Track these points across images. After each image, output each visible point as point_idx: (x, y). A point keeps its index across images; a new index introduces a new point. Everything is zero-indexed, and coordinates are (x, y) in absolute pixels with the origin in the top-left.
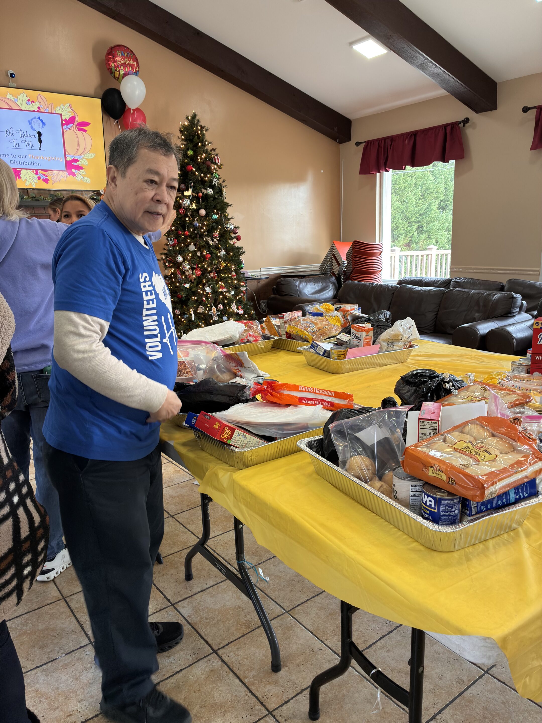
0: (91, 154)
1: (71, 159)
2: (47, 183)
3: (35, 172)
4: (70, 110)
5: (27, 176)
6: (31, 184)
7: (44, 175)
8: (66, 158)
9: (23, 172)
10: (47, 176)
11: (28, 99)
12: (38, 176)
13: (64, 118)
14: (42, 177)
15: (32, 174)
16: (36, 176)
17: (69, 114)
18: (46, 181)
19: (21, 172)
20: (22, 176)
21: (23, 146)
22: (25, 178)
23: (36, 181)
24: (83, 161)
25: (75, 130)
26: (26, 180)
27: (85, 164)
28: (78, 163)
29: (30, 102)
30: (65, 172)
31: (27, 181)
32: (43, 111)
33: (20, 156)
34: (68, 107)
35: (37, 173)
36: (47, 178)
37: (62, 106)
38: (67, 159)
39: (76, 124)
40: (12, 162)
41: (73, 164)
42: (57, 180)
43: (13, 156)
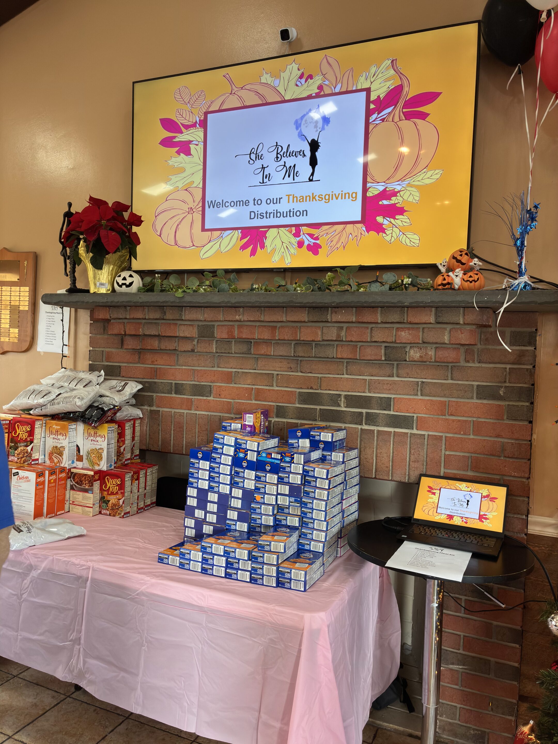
0: (430, 173)
1: (376, 193)
2: (316, 253)
3: (294, 231)
4: (392, 72)
5: (278, 242)
8: (365, 190)
9: (271, 233)
10: (317, 239)
11: (299, 73)
12: (298, 239)
13: (373, 97)
14: (308, 241)
15: (287, 236)
16: (295, 240)
17: (388, 84)
18: (315, 249)
19: (267, 235)
20: (267, 243)
21: (278, 177)
22: (273, 246)
23: (292, 251)
24: (408, 193)
25: (397, 119)
26: (274, 250)
27: (410, 199)
28: (394, 200)
29: (303, 80)
30: (360, 226)
31: (277, 252)
32: (330, 92)
33: (270, 201)
34: (387, 68)
35: (297, 235)
36: (317, 242)
37: (373, 70)
38: (369, 194)
39: (401, 103)
40: (253, 214)
41: (380, 203)
42: (338, 246)
43: (257, 202)
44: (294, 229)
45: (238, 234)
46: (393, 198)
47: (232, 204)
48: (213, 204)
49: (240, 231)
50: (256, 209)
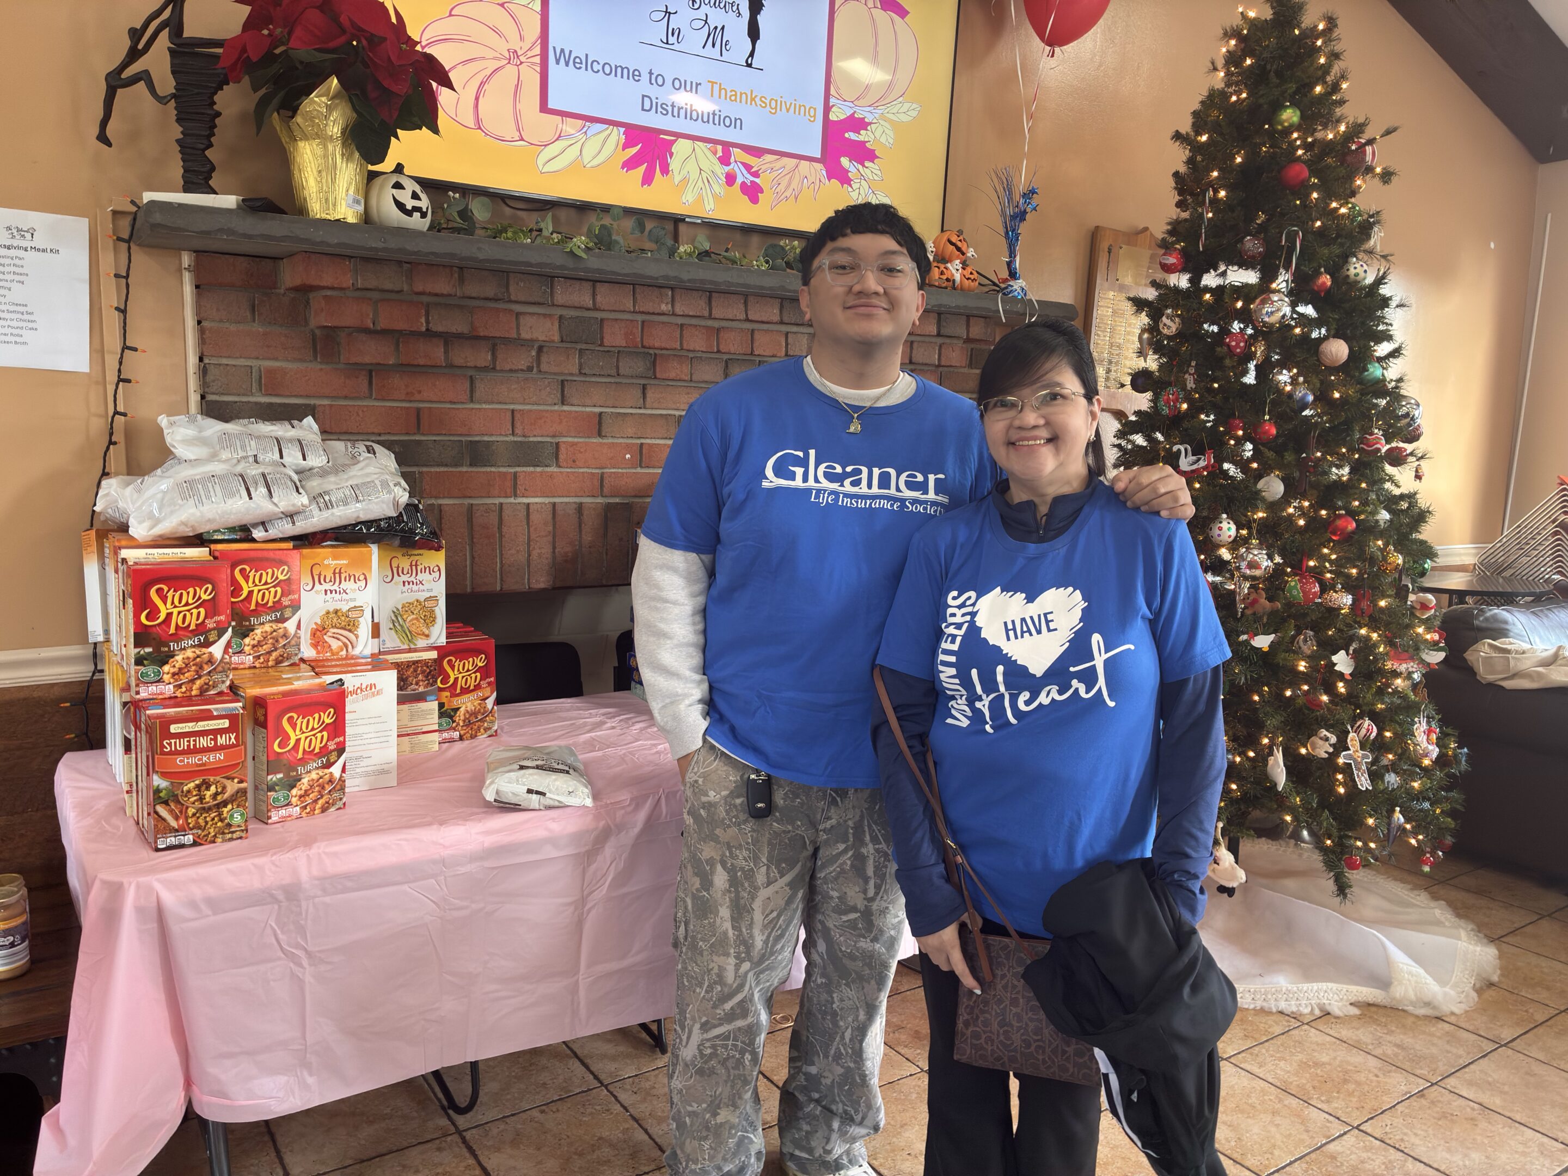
0: (907, 106)
1: (842, 117)
2: (754, 200)
3: (720, 154)
5: (692, 167)
6: (700, 199)
7: (748, 167)
8: (827, 109)
9: (681, 148)
10: (756, 175)
12: (727, 169)
14: (742, 176)
15: (708, 159)
16: (721, 170)
18: (752, 192)
19: (674, 149)
20: (674, 164)
21: (694, 39)
22: (684, 172)
23: (717, 188)
24: (880, 130)
25: (870, 3)
26: (685, 181)
27: (883, 140)
28: (863, 136)
30: (819, 166)
31: (691, 186)
33: (677, 84)
35: (725, 160)
36: (757, 180)
38: (833, 117)
40: (647, 101)
41: (847, 135)
42: (788, 194)
43: (655, 79)
44: (719, 148)
45: (618, 135)
46: (862, 132)
47: (607, 69)
48: (566, 58)
49: (622, 130)
50: (653, 91)
